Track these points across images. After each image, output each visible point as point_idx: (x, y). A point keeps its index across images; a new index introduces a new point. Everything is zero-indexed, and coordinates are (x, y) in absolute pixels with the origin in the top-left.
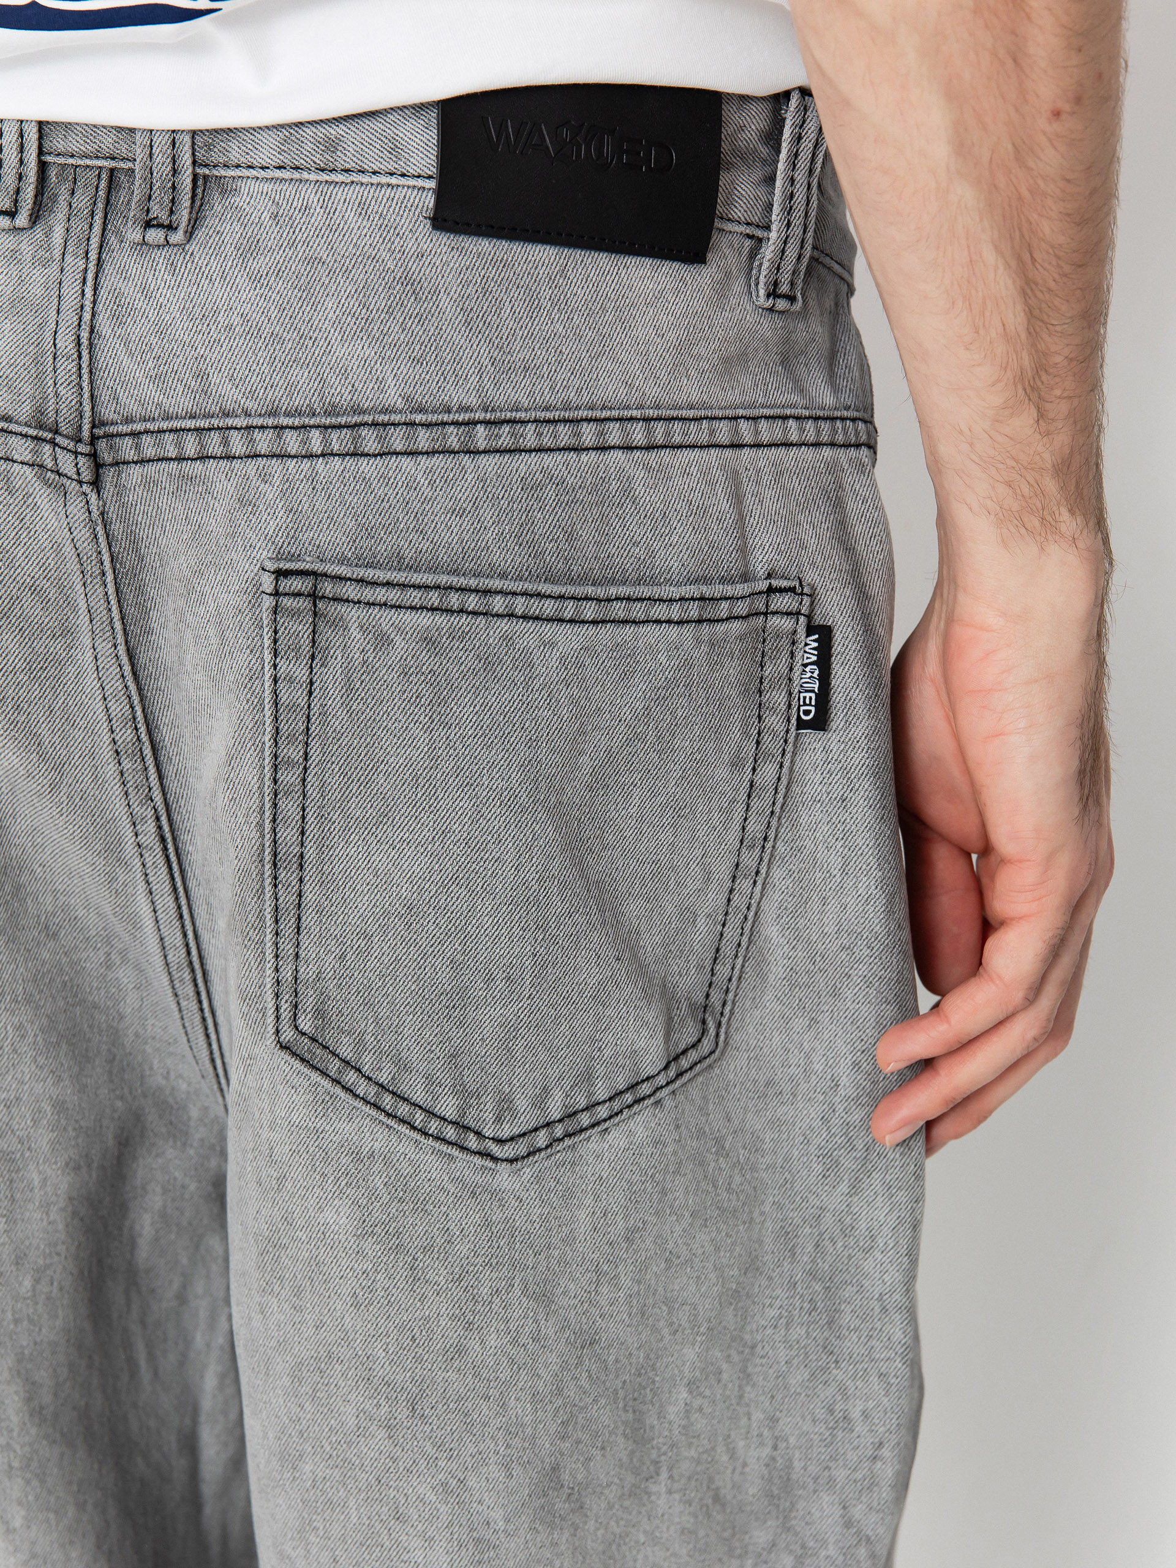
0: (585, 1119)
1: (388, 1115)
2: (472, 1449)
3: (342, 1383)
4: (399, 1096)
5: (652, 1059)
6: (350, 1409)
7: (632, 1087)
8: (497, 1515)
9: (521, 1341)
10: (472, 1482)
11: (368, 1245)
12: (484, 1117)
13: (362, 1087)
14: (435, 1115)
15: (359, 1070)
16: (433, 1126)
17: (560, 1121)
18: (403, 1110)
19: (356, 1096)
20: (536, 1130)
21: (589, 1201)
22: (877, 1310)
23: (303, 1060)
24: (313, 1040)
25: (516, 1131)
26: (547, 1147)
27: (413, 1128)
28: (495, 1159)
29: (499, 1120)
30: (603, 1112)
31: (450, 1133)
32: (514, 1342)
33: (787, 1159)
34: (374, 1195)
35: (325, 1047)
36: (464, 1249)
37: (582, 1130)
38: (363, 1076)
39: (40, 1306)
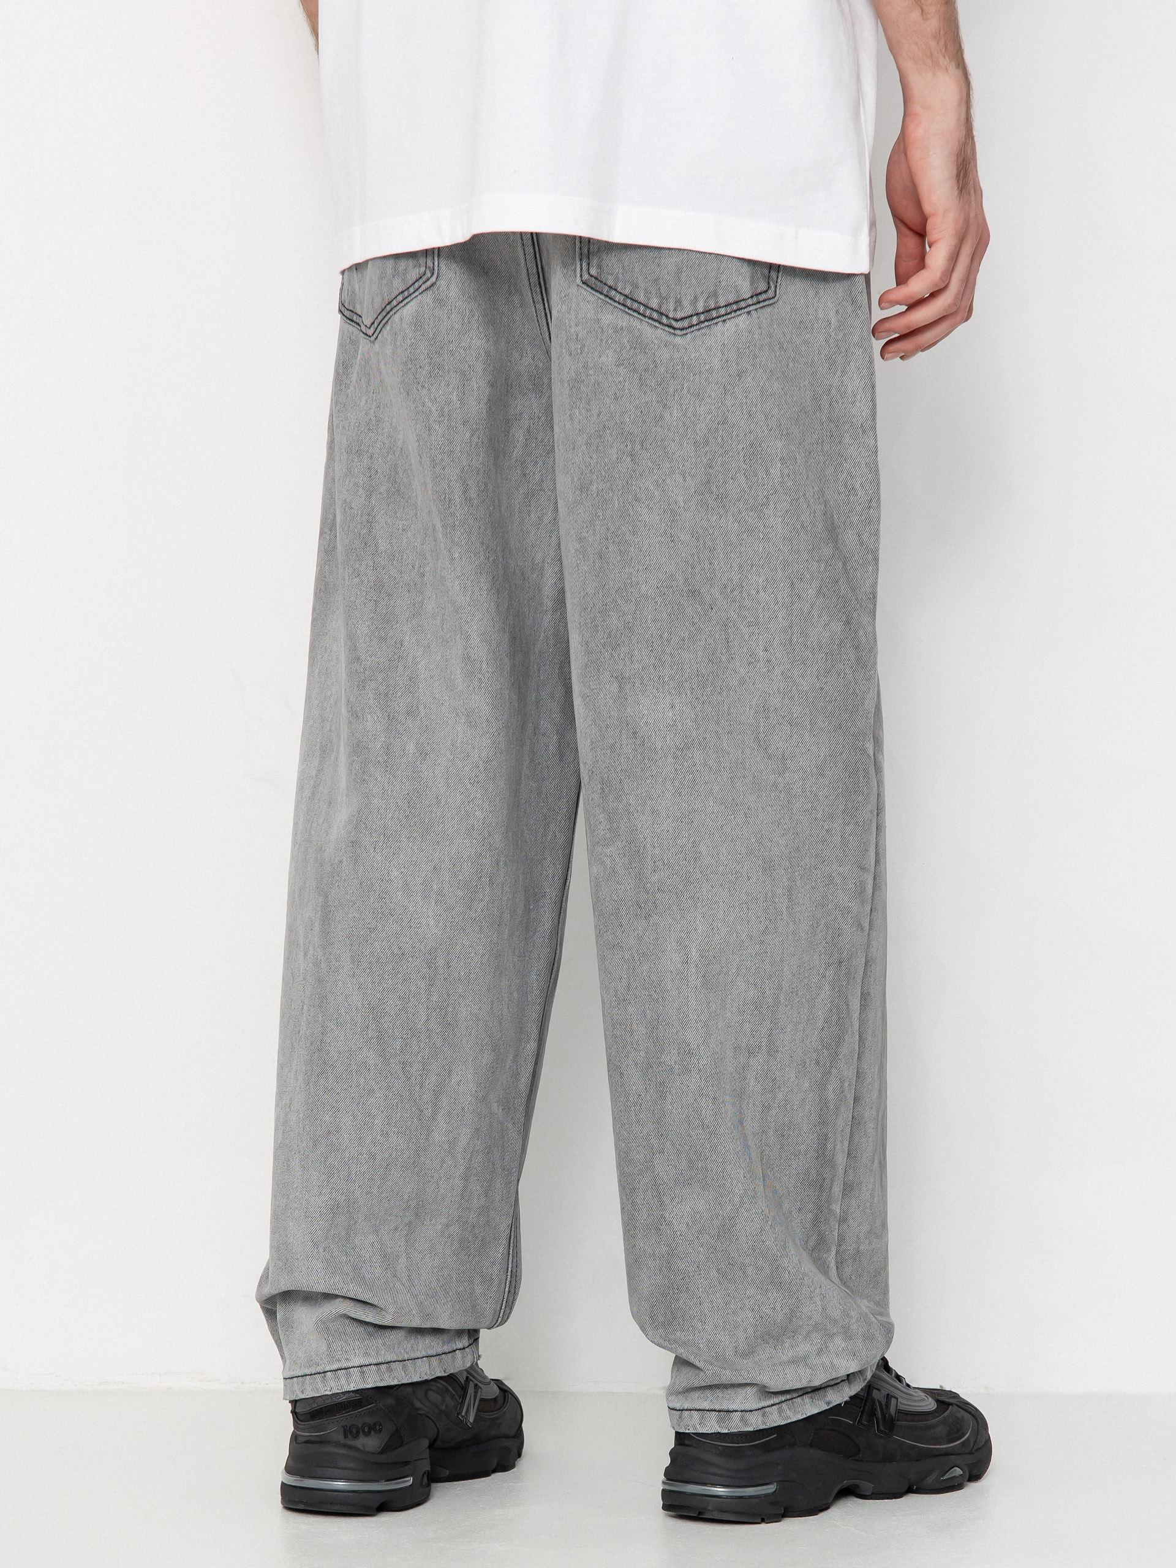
0: (714, 314)
1: (629, 308)
2: (668, 465)
3: (610, 439)
4: (633, 300)
5: (746, 291)
6: (614, 450)
7: (736, 302)
8: (680, 499)
9: (688, 415)
10: (668, 481)
11: (621, 369)
12: (669, 307)
13: (618, 297)
14: (648, 307)
15: (616, 290)
16: (648, 312)
17: (703, 313)
18: (635, 306)
19: (615, 301)
20: (692, 316)
21: (719, 354)
22: (861, 433)
23: (592, 288)
24: (596, 278)
25: (683, 315)
26: (697, 325)
27: (639, 313)
28: (674, 329)
29: (675, 310)
30: (722, 311)
31: (655, 315)
32: (685, 415)
33: (813, 361)
34: (623, 347)
35: (602, 282)
36: (662, 370)
37: (713, 319)
38: (618, 292)
39: (472, 448)
